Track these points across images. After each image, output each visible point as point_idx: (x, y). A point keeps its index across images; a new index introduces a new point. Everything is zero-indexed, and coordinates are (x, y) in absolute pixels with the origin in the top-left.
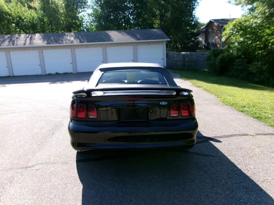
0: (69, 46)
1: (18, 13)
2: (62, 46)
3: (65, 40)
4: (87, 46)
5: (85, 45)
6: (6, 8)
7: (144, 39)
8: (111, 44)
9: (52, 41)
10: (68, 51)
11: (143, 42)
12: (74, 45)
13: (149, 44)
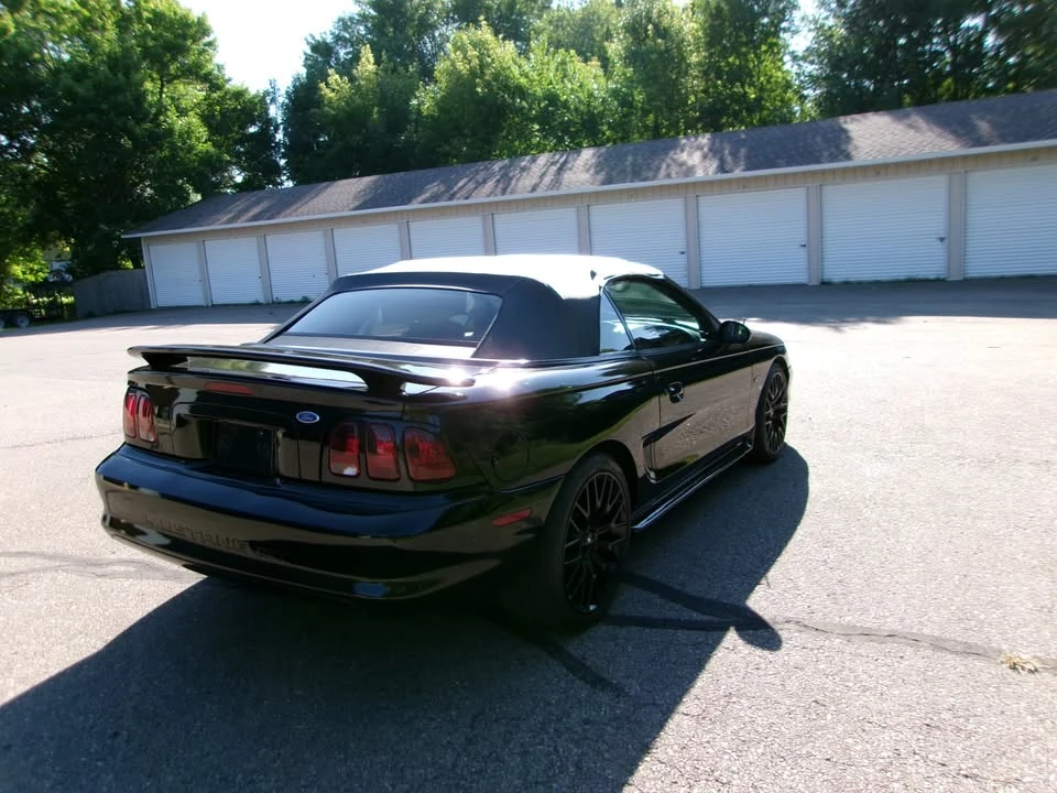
0: (677, 186)
1: (551, 83)
2: (653, 188)
3: (668, 166)
4: (743, 184)
5: (739, 180)
6: (516, 71)
7: (1004, 139)
8: (844, 170)
9: (624, 171)
10: (673, 208)
11: (1000, 154)
12: (695, 184)
13: (1034, 159)
